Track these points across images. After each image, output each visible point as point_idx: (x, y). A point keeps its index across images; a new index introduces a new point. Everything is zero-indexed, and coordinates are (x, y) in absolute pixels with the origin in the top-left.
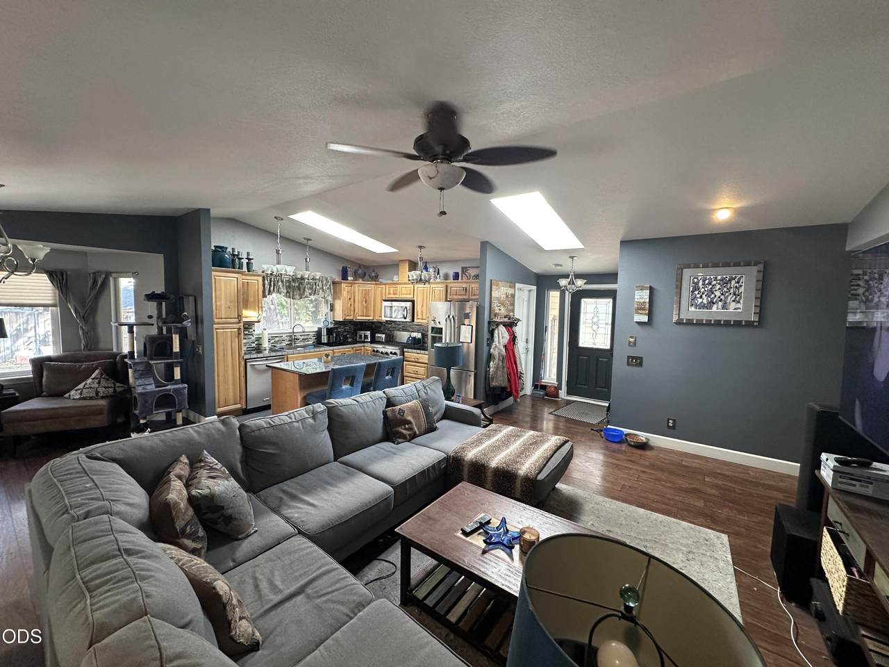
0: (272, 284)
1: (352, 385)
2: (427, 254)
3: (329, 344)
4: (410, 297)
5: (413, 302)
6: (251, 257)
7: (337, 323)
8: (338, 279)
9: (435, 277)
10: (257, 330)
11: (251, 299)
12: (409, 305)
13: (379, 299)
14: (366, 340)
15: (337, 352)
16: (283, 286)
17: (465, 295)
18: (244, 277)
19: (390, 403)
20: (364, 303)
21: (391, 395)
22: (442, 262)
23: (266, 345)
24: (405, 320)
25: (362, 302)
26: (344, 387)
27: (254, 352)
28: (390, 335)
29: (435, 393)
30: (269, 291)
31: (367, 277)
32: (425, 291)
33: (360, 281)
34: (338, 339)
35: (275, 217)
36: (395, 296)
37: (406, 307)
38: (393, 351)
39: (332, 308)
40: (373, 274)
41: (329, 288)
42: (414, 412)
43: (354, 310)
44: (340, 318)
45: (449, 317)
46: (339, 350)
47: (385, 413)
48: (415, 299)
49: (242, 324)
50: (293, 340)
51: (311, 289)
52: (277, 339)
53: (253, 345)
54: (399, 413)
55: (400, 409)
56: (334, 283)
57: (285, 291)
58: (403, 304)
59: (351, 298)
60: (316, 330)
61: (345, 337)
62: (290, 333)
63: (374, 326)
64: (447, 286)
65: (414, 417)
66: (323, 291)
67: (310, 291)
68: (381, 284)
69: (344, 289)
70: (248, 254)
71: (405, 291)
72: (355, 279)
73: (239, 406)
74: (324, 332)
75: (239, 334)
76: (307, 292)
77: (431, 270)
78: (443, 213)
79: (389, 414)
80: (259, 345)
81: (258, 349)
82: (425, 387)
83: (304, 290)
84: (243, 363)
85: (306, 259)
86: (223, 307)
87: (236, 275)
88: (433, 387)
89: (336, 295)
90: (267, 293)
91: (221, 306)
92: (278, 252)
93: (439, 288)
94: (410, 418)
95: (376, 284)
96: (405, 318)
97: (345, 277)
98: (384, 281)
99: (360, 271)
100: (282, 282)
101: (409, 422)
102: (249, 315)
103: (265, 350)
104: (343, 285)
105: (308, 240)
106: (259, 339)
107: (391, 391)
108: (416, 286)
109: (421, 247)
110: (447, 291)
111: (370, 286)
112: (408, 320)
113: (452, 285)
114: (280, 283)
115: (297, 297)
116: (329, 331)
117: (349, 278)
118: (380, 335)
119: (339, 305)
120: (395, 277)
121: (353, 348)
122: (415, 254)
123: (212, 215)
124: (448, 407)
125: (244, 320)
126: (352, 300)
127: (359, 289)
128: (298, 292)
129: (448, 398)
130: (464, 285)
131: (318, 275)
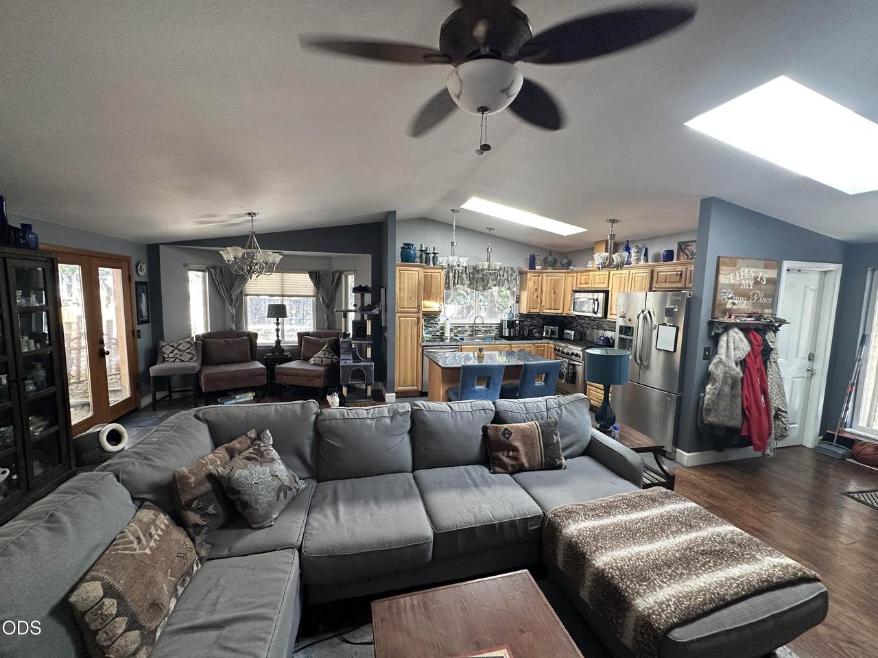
0: (457, 276)
1: (487, 386)
2: (622, 231)
3: (509, 338)
4: (603, 286)
5: (607, 293)
6: (436, 252)
7: (522, 315)
8: (525, 268)
9: (638, 260)
10: (441, 319)
11: (434, 290)
12: (601, 296)
13: (569, 291)
14: (553, 337)
15: (514, 347)
16: (467, 277)
17: (680, 281)
18: (425, 270)
19: (498, 418)
20: (552, 294)
21: (501, 408)
22: (652, 238)
23: (448, 334)
24: (595, 315)
25: (551, 293)
26: (477, 387)
27: (438, 340)
28: (581, 333)
29: (575, 417)
30: (454, 283)
31: (558, 264)
32: (623, 280)
33: (550, 270)
34: (522, 334)
35: (452, 210)
36: (586, 286)
37: (597, 300)
38: (575, 352)
39: (518, 301)
40: (565, 261)
41: (515, 279)
42: (526, 436)
43: (541, 303)
44: (524, 311)
45: (643, 312)
46: (517, 345)
47: (485, 429)
48: (610, 289)
49: (421, 314)
50: (474, 331)
51: (496, 280)
52: (459, 329)
53: (438, 333)
54: (504, 434)
55: (506, 429)
56: (520, 273)
57: (468, 283)
58: (596, 295)
59: (538, 289)
60: (499, 322)
61: (530, 331)
62: (472, 324)
63: (566, 321)
64: (652, 271)
65: (525, 444)
66: (508, 282)
67: (495, 282)
68: (572, 272)
69: (531, 279)
70: (434, 248)
71: (598, 279)
72: (545, 267)
73: (415, 388)
74: (505, 325)
75: (418, 322)
76: (491, 283)
77: (633, 251)
78: (486, 147)
79: (490, 432)
80: (443, 333)
81: (442, 338)
82: (560, 406)
83: (488, 281)
84: (420, 350)
85: (488, 249)
86: (406, 298)
87: (417, 269)
88: (571, 408)
89: (522, 286)
90: (451, 283)
91: (404, 296)
92: (453, 243)
93: (642, 274)
94: (518, 444)
95: (568, 273)
96: (595, 313)
97: (532, 267)
98: (575, 269)
99: (550, 259)
100: (466, 274)
101: (515, 449)
102: (431, 305)
103: (447, 339)
104: (529, 275)
105: (491, 229)
106: (442, 328)
107: (505, 404)
108: (612, 272)
109: (613, 221)
110: (652, 278)
111: (560, 275)
112: (599, 315)
113: (659, 269)
114: (464, 275)
115: (481, 288)
116: (511, 324)
117: (537, 267)
118: (568, 332)
119: (524, 296)
120: (589, 262)
121: (534, 344)
122: (605, 231)
123: (397, 218)
124: (593, 441)
125: (424, 310)
126: (539, 290)
127: (549, 278)
128: (482, 283)
129: (603, 429)
130: (679, 268)
131: (498, 265)
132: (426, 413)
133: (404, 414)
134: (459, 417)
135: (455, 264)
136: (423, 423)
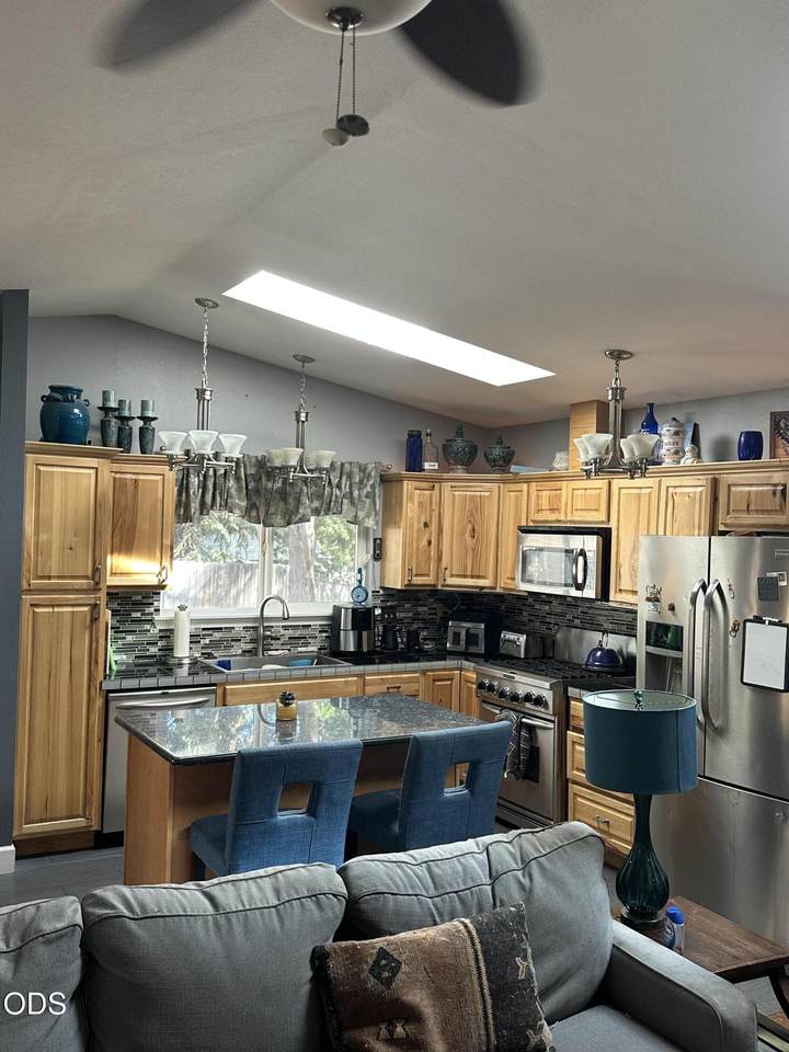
0: (210, 486)
1: (312, 811)
2: (641, 380)
3: (358, 658)
4: (596, 518)
5: (605, 535)
6: (150, 414)
7: (389, 593)
8: (397, 467)
9: (679, 453)
10: (166, 607)
11: (143, 525)
12: (591, 544)
13: (510, 531)
14: (472, 649)
15: (373, 683)
16: (239, 489)
17: (782, 510)
18: (116, 467)
19: (358, 919)
20: (467, 534)
21: (364, 887)
22: (711, 400)
23: (183, 650)
24: (574, 593)
25: (463, 534)
26: (282, 817)
27: (152, 670)
28: (543, 639)
29: (568, 896)
30: (203, 504)
31: (480, 458)
32: (644, 500)
33: (460, 473)
34: (391, 645)
35: (198, 301)
36: (552, 517)
37: (582, 553)
38: (535, 692)
39: (379, 554)
40: (497, 452)
41: (370, 495)
42: (440, 969)
43: (440, 558)
44: (396, 582)
45: (704, 587)
46: (379, 676)
47: (319, 958)
48: (613, 525)
49: (103, 595)
50: (260, 638)
51: (320, 496)
52: (217, 635)
53: (153, 650)
54: (376, 969)
55: (383, 953)
56: (387, 480)
57: (244, 504)
58: (576, 542)
59: (431, 525)
60: (329, 612)
61: (413, 636)
62: (254, 620)
63: (503, 607)
64: (715, 483)
65: (438, 994)
66: (352, 503)
67: (316, 504)
68: (517, 479)
69: (411, 499)
70: (144, 405)
71: (581, 499)
72: (446, 466)
73: (80, 822)
74: (346, 621)
75: (94, 619)
76: (307, 505)
77: (666, 430)
78: (353, 125)
79: (336, 967)
80: (169, 649)
81: (165, 664)
82: (525, 864)
83: (298, 500)
84: (99, 703)
85: (298, 414)
86: (55, 546)
87: (93, 462)
88: (558, 867)
89: (390, 514)
90: (195, 506)
91: (49, 542)
92: (200, 393)
93: (692, 489)
94: (418, 997)
95: (504, 482)
96: (580, 587)
97: (414, 464)
98: (524, 471)
99: (459, 443)
100: (238, 478)
101: (412, 1015)
102: (131, 569)
103: (180, 665)
104: (407, 486)
105: (306, 359)
106: (168, 634)
107: (375, 867)
108: (617, 483)
109: (618, 355)
110: (715, 499)
111: (486, 489)
112: (590, 592)
113: (732, 478)
114: (231, 483)
115: (279, 519)
116: (361, 618)
117: (427, 466)
118: (511, 636)
119: (395, 542)
120: (558, 456)
121: (424, 672)
122: (599, 378)
123: (32, 311)
124: (620, 961)
125: (112, 581)
126: (434, 527)
127: (459, 493)
128: (282, 504)
129: (641, 920)
130: (778, 477)
131: (327, 456)
132: (133, 925)
133: (60, 935)
134: (238, 928)
135: (209, 452)
136: (125, 959)
